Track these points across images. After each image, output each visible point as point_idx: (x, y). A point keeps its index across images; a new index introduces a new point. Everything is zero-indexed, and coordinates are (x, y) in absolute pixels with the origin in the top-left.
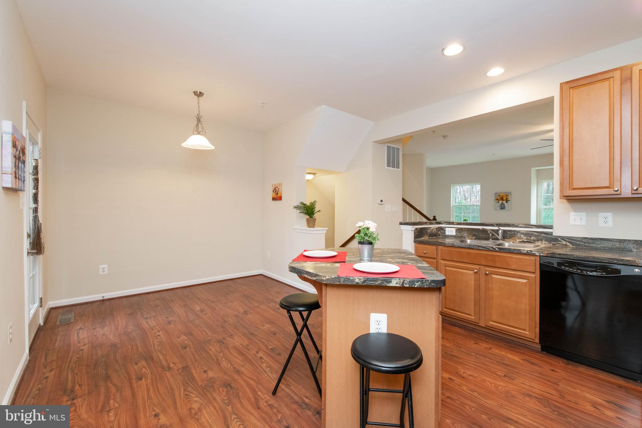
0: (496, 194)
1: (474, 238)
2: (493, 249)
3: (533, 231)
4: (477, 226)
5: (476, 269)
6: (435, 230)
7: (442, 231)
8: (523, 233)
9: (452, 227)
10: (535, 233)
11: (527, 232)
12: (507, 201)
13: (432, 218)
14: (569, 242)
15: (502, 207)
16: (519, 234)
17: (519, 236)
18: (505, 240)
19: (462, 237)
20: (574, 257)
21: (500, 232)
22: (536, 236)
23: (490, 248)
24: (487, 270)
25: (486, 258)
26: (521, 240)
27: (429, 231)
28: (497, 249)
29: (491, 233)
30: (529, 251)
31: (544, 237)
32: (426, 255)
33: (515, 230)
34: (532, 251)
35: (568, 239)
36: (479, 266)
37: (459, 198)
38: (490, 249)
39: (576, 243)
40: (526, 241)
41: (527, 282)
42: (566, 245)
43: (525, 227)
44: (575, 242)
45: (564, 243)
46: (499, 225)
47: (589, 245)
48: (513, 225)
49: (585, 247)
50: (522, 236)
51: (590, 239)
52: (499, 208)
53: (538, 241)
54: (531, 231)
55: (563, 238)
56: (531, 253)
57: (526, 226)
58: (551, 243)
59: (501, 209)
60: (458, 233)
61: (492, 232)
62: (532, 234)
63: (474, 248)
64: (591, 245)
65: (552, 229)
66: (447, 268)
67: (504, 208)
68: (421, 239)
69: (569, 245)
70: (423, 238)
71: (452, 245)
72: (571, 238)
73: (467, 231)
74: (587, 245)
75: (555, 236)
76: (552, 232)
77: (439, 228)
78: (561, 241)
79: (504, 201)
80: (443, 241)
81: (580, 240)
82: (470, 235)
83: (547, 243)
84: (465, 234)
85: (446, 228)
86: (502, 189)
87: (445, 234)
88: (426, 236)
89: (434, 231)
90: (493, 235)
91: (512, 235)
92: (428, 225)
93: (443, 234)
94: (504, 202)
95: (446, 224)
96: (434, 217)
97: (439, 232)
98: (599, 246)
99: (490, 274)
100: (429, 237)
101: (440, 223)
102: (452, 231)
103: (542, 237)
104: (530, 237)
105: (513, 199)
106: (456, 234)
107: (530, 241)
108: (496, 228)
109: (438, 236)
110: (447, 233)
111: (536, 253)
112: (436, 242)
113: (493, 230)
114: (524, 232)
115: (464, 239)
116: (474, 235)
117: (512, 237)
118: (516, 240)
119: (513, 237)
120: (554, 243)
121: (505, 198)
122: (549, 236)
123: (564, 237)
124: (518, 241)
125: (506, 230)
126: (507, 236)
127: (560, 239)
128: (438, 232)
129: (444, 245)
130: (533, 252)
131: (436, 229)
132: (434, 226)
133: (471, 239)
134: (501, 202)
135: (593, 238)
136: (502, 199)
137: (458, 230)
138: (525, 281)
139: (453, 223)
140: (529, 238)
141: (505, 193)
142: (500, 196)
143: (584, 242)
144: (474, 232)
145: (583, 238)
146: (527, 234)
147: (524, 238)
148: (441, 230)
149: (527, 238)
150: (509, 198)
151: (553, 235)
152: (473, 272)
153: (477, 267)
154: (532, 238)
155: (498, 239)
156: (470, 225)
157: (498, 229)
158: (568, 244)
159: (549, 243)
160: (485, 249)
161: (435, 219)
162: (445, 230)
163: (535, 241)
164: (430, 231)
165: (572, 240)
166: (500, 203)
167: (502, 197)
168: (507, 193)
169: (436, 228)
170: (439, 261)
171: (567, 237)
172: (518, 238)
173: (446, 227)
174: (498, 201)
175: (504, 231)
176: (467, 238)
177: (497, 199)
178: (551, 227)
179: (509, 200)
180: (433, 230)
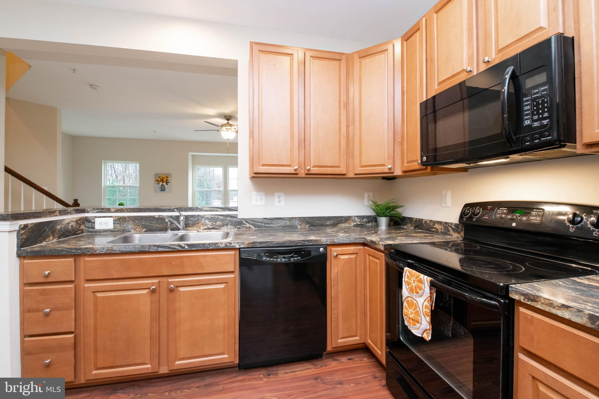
0: (156, 175)
1: (144, 230)
2: (180, 249)
3: (219, 215)
4: (148, 212)
5: (153, 284)
6: (72, 224)
7: (89, 225)
8: (208, 218)
9: (107, 217)
10: (220, 217)
11: (212, 216)
12: (167, 183)
13: (71, 202)
14: (252, 224)
15: (163, 189)
16: (204, 219)
17: (203, 222)
18: (187, 228)
19: (124, 231)
20: (274, 244)
21: (182, 218)
22: (222, 220)
23: (177, 247)
24: (171, 283)
25: (170, 263)
26: (206, 227)
27: (59, 227)
28: (186, 247)
29: (169, 221)
30: (228, 244)
31: (229, 221)
32: (50, 280)
33: (198, 215)
34: (231, 244)
35: (251, 221)
36: (157, 278)
37: (111, 180)
38: (175, 249)
39: (258, 225)
40: (211, 227)
41: (225, 286)
42: (250, 228)
43: (210, 211)
44: (257, 223)
45: (248, 225)
46: (180, 209)
47: (268, 225)
48: (197, 208)
49: (265, 229)
50: (207, 221)
51: (268, 219)
52: (159, 190)
53: (223, 226)
54: (216, 215)
55: (247, 221)
56: (230, 246)
57: (212, 209)
58: (236, 227)
59: (161, 191)
60: (118, 225)
61: (171, 220)
62: (218, 218)
63: (150, 250)
64: (270, 225)
65: (237, 211)
66: (99, 295)
67: (164, 190)
68: (36, 247)
69: (252, 228)
70: (44, 243)
71: (108, 250)
72: (254, 220)
73: (133, 221)
74: (266, 225)
75: (239, 219)
76: (237, 215)
77: (81, 219)
78: (245, 224)
79: (164, 182)
80: (90, 243)
81: (261, 221)
82: (138, 226)
83: (233, 227)
84: (130, 226)
85: (96, 219)
86: (162, 170)
87: (94, 228)
88: (51, 238)
89: (72, 226)
90: (172, 223)
91: (195, 221)
92: (57, 215)
93: (90, 230)
94: (165, 184)
95: (97, 212)
96: (76, 201)
97: (82, 227)
98: (275, 226)
99: (177, 287)
100: (59, 239)
101: (83, 211)
102: (106, 223)
103: (227, 221)
104: (216, 222)
105: (173, 181)
106: (114, 228)
107: (216, 227)
108: (176, 214)
109: (79, 234)
110: (97, 227)
111: (236, 245)
112: (75, 249)
113: (171, 217)
114: (209, 216)
115: (128, 233)
116: (144, 227)
117: (195, 224)
118: (200, 228)
119: (197, 224)
120: (239, 227)
121: (165, 180)
122: (234, 219)
123: (248, 219)
124: (202, 228)
125: (188, 216)
126: (190, 224)
127: (244, 222)
128: (80, 226)
129: (93, 254)
130: (233, 245)
131: (76, 221)
132: (71, 218)
133: (140, 232)
134: (161, 183)
135: (271, 218)
136: (162, 180)
137: (118, 221)
138: (222, 286)
139: (108, 210)
140: (214, 224)
141: (165, 174)
142: (160, 177)
143: (265, 223)
144: (144, 222)
145: (264, 218)
146: (212, 219)
147: (209, 224)
148: (85, 222)
149: (212, 224)
150: (169, 179)
151: (238, 218)
152: (147, 290)
153: (156, 281)
154: (218, 223)
155: (178, 229)
156: (137, 212)
157: (179, 214)
158: (251, 226)
159: (234, 227)
160: (168, 250)
161: (76, 203)
162: (94, 223)
163: (220, 227)
164: (61, 228)
165: (255, 221)
166: (160, 185)
167: (162, 178)
168: (167, 174)
169: (74, 220)
170: (80, 285)
171: (251, 218)
172: (203, 225)
173: (96, 217)
174: (158, 182)
175: (187, 217)
176: (133, 231)
177: (158, 181)
178: (236, 209)
179: (169, 182)
180: (68, 223)
